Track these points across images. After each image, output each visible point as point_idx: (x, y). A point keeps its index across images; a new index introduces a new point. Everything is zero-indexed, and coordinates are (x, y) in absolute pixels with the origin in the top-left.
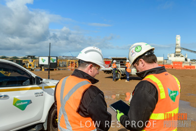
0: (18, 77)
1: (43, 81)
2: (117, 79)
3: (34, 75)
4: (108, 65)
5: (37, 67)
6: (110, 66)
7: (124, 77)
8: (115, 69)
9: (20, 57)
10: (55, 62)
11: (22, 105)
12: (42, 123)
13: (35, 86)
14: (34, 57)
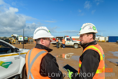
0: (4, 48)
3: (14, 47)
4: (54, 41)
5: (17, 42)
6: (55, 41)
7: (62, 46)
8: (58, 42)
9: (8, 37)
10: (27, 39)
11: (6, 65)
12: (19, 75)
13: (15, 53)
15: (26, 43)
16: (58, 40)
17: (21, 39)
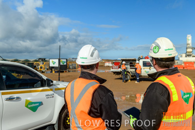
0: (29, 79)
1: (54, 83)
2: (127, 81)
3: (45, 78)
4: (118, 67)
5: (47, 69)
6: (120, 67)
7: (134, 78)
8: (125, 70)
9: (32, 60)
10: (65, 64)
11: (34, 107)
12: (53, 125)
13: (46, 88)
14: (45, 59)
15: (63, 72)
16: (125, 65)
17: (54, 63)
